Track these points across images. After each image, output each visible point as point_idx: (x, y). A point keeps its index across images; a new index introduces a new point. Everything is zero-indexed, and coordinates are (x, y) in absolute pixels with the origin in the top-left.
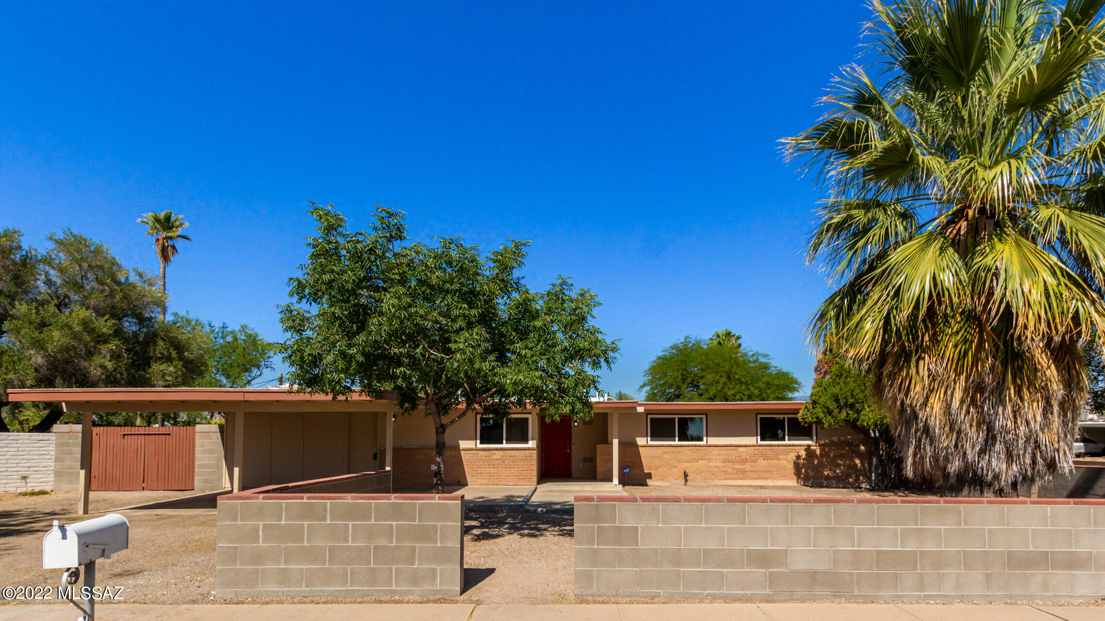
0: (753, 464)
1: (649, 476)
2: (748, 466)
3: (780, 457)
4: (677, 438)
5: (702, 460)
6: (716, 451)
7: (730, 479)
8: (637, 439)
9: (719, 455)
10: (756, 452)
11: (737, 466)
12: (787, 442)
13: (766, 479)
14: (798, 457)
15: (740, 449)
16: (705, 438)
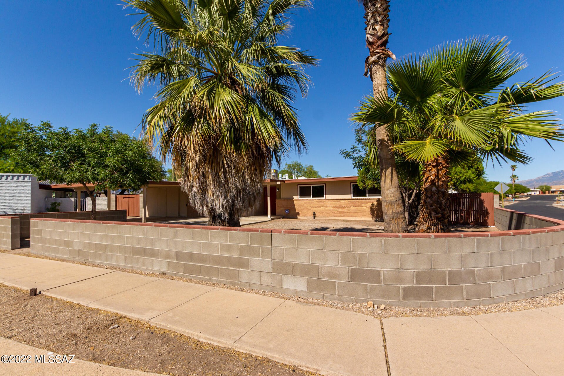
0: (348, 209)
1: (298, 214)
2: (345, 210)
3: (363, 205)
4: (312, 196)
5: (322, 206)
6: (329, 202)
7: (337, 216)
8: (294, 196)
9: (331, 204)
10: (350, 202)
11: (340, 210)
12: (367, 197)
13: (355, 217)
14: (373, 205)
15: (342, 201)
16: (325, 196)
